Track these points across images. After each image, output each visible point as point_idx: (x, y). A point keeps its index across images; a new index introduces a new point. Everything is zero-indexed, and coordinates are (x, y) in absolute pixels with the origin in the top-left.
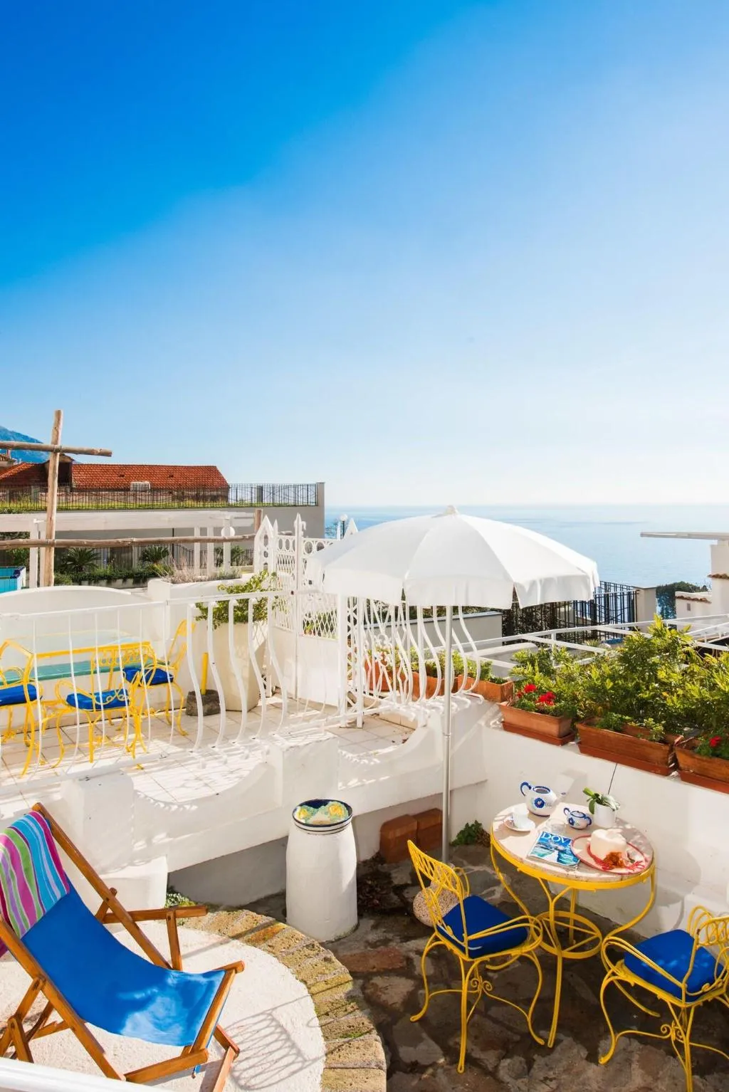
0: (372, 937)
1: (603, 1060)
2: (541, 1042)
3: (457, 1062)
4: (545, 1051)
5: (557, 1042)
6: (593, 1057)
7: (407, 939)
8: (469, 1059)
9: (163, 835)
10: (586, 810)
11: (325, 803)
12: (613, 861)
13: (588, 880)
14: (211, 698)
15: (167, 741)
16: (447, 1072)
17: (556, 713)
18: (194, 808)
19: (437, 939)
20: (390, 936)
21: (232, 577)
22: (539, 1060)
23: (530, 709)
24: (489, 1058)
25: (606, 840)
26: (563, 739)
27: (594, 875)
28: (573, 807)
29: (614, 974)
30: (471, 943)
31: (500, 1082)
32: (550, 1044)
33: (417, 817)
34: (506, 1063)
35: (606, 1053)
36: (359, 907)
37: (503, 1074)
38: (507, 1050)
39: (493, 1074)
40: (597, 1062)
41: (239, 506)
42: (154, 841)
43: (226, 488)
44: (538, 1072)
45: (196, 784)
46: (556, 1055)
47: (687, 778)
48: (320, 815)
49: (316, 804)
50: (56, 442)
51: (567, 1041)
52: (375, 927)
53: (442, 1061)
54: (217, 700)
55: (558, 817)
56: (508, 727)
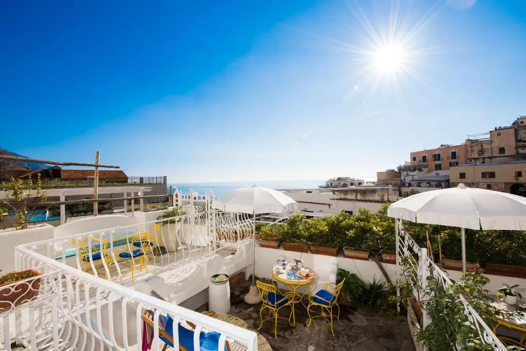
0: (237, 311)
1: (308, 326)
2: (292, 326)
3: (275, 337)
4: (294, 328)
5: (296, 325)
6: (305, 326)
7: (246, 309)
8: (278, 335)
9: (173, 294)
10: (296, 264)
11: (218, 275)
12: (307, 276)
13: (304, 282)
14: (163, 248)
15: (154, 265)
16: (273, 340)
17: (276, 240)
18: (181, 284)
19: (264, 306)
20: (242, 309)
21: (166, 209)
22: (294, 330)
23: (269, 240)
24: (281, 333)
25: (304, 271)
26: (278, 247)
27: (305, 280)
28: (292, 264)
29: (311, 304)
30: (277, 305)
31: (287, 338)
32: (295, 326)
33: (238, 275)
34: (286, 333)
35: (308, 324)
36: (231, 303)
37: (287, 336)
38: (285, 330)
39: (284, 337)
40: (306, 327)
41: (135, 184)
42: (171, 296)
43: (127, 178)
44: (295, 333)
45: (173, 277)
46: (297, 328)
47: (313, 252)
48: (217, 279)
49: (216, 276)
50: (97, 163)
51: (298, 324)
52: (236, 308)
53: (270, 338)
54: (165, 249)
55: (288, 267)
56: (262, 246)
